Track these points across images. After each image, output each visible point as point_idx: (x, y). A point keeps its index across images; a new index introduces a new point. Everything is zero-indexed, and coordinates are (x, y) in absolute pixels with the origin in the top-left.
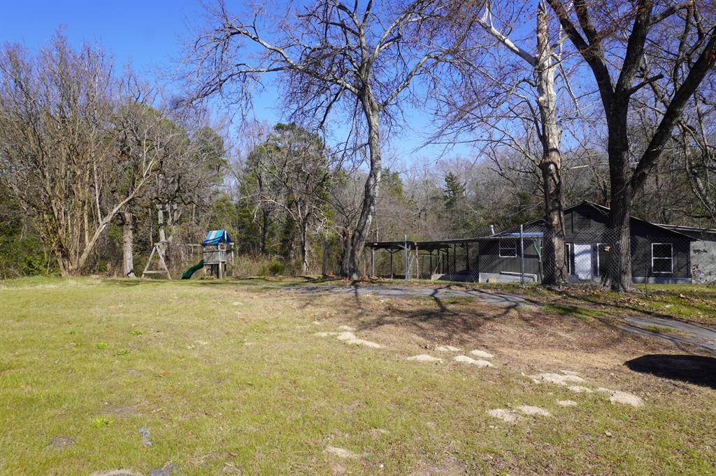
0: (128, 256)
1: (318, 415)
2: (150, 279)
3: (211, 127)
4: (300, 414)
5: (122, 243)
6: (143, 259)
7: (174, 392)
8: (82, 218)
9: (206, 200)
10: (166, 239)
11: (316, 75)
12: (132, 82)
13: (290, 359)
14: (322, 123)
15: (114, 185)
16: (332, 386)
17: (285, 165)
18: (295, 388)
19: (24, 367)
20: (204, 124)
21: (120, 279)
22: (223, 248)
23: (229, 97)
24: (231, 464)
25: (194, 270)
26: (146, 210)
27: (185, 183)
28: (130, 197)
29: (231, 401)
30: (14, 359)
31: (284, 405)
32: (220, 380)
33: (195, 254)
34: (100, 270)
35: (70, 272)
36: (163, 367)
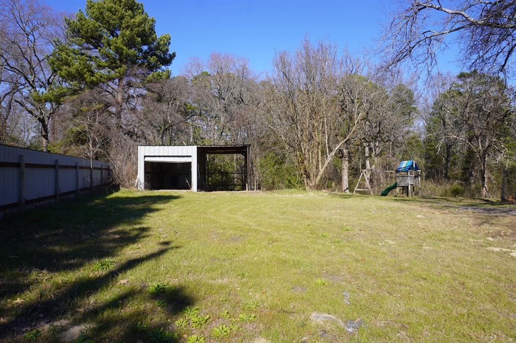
0: (345, 178)
1: (483, 315)
2: (358, 194)
3: (403, 84)
4: (466, 311)
5: (341, 169)
6: (355, 181)
7: (368, 273)
8: (318, 154)
9: (400, 139)
10: (370, 167)
11: (497, 26)
12: (348, 61)
13: (461, 264)
14: (504, 66)
15: (337, 131)
16: (500, 294)
17: (466, 107)
18: (464, 288)
19: (283, 242)
20: (398, 83)
21: (340, 193)
22: (412, 174)
23: (417, 59)
24: (404, 333)
25: (389, 189)
26: (357, 147)
27: (384, 127)
28: (347, 139)
29: (408, 288)
30: (279, 236)
31: (452, 300)
32: (401, 271)
33: (391, 178)
34: (328, 187)
35: (310, 187)
36: (361, 255)
